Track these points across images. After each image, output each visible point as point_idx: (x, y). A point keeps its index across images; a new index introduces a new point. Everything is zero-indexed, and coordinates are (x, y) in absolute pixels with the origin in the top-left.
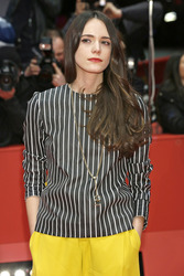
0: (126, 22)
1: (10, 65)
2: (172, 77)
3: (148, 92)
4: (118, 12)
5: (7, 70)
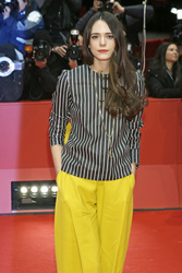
0: (127, 17)
1: (44, 44)
2: (159, 58)
3: (140, 68)
4: (122, 9)
5: (42, 47)
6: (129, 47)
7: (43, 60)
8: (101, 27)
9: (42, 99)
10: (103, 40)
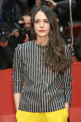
1: (5, 31)
3: (70, 42)
5: (3, 33)
6: (61, 29)
7: (5, 42)
8: (41, 15)
9: (7, 68)
10: (42, 24)
